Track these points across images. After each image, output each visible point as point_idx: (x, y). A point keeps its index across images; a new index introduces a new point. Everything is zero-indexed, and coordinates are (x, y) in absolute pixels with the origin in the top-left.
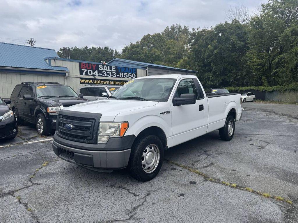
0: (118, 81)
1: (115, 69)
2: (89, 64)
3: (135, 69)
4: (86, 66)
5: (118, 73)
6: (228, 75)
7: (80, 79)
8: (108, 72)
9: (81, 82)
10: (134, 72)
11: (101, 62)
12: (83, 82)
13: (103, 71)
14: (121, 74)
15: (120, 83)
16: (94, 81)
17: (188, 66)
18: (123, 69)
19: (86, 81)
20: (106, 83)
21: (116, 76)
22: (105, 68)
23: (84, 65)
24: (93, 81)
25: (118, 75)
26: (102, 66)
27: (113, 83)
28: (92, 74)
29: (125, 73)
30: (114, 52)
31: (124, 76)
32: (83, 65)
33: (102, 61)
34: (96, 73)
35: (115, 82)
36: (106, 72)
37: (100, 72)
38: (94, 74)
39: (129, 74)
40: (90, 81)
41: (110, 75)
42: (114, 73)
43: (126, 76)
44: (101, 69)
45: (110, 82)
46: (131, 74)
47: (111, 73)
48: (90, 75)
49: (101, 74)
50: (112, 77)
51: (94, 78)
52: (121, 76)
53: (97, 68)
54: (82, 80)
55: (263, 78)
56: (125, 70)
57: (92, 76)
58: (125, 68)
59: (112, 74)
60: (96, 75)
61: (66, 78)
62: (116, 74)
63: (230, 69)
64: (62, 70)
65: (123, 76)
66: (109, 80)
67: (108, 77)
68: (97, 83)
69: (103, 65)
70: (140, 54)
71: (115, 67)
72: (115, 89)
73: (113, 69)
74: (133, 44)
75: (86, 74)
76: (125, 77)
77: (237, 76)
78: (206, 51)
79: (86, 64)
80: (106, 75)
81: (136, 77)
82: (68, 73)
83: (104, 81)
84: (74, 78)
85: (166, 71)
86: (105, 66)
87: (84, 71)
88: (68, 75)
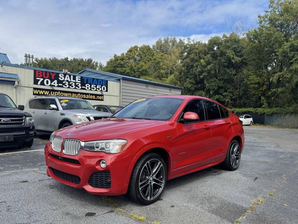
0: (83, 94)
1: (80, 79)
2: (46, 72)
3: (106, 81)
4: (42, 74)
5: (83, 84)
6: (224, 94)
7: (34, 89)
8: (71, 83)
9: (35, 93)
10: (105, 84)
11: (62, 71)
12: (37, 93)
13: (64, 81)
14: (87, 86)
15: (86, 96)
16: (51, 92)
17: (179, 82)
18: (90, 80)
19: (41, 92)
20: (67, 96)
21: (80, 88)
22: (67, 78)
24: (50, 93)
25: (83, 87)
26: (63, 75)
27: (77, 96)
28: (49, 84)
29: (92, 85)
30: (99, 65)
31: (91, 88)
32: (39, 72)
33: (64, 70)
34: (54, 83)
35: (79, 94)
36: (67, 83)
37: (59, 82)
38: (52, 84)
40: (47, 93)
41: (72, 86)
42: (78, 85)
43: (93, 88)
44: (62, 78)
45: (72, 95)
46: (100, 86)
47: (74, 84)
48: (47, 85)
49: (61, 85)
51: (51, 88)
52: (88, 88)
53: (57, 77)
54: (36, 90)
55: (263, 98)
56: (93, 82)
58: (93, 79)
59: (76, 86)
60: (54, 86)
61: (15, 87)
62: (81, 86)
63: (226, 87)
64: (10, 78)
65: (90, 88)
66: (72, 93)
67: (70, 88)
68: (55, 94)
69: (65, 75)
70: (124, 67)
71: (80, 77)
72: (68, 101)
73: (77, 79)
74: (117, 55)
75: (42, 84)
76: (92, 89)
77: (234, 95)
78: (198, 66)
79: (42, 71)
80: (68, 86)
81: (107, 91)
82: (18, 82)
83: (64, 93)
84: (25, 88)
85: (144, 85)
86: (67, 75)
87: (39, 80)
88: (18, 83)
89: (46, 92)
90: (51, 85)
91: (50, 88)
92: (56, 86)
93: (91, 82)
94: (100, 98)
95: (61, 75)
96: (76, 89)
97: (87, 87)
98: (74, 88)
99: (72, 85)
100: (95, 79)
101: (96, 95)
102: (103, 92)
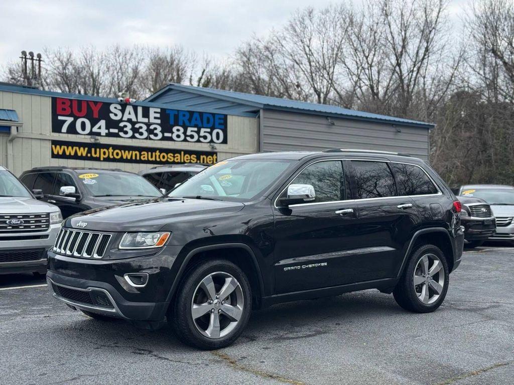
0: (167, 151)
1: (158, 115)
2: (79, 102)
3: (223, 117)
4: (71, 106)
5: (167, 127)
7: (52, 144)
8: (137, 126)
9: (56, 153)
10: (220, 124)
12: (61, 153)
13: (121, 121)
14: (178, 130)
15: (174, 157)
16: (93, 150)
19: (70, 151)
20: (129, 158)
21: (160, 136)
22: (129, 112)
23: (67, 106)
24: (89, 151)
25: (166, 135)
26: (119, 107)
27: (152, 157)
28: (88, 129)
29: (189, 129)
31: (186, 136)
32: (63, 103)
34: (100, 128)
35: (158, 153)
36: (129, 126)
37: (111, 124)
38: (95, 129)
39: (203, 130)
40: (82, 152)
41: (141, 134)
42: (155, 129)
43: (192, 137)
44: (116, 115)
45: (140, 155)
47: (145, 127)
48: (83, 132)
49: (116, 131)
50: (148, 138)
51: (93, 141)
54: (58, 147)
56: (190, 120)
57: (87, 137)
58: (192, 113)
59: (150, 132)
60: (99, 134)
61: (12, 141)
62: (163, 132)
65: (182, 137)
66: (141, 149)
67: (137, 138)
68: (102, 156)
71: (159, 110)
73: (152, 114)
75: (72, 130)
76: (188, 138)
79: (71, 100)
80: (130, 133)
81: (225, 141)
82: (17, 128)
83: (123, 151)
84: (34, 141)
85: (324, 121)
86: (128, 106)
87: (65, 121)
88: (17, 131)
89: (82, 149)
90: (91, 133)
91: (88, 140)
92: (103, 133)
93: (186, 119)
94: (209, 159)
95: (116, 108)
96: (151, 139)
97: (176, 133)
98: (146, 139)
99: (140, 130)
100: (195, 114)
101: (198, 154)
102: (215, 145)
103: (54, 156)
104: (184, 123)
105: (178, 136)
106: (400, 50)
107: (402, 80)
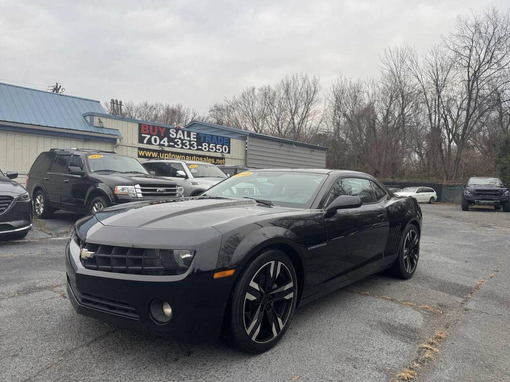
0: (200, 156)
1: (195, 136)
2: (154, 127)
3: (228, 139)
4: (149, 129)
5: (199, 143)
7: (139, 150)
8: (184, 142)
10: (227, 143)
11: (174, 125)
12: (143, 155)
13: (176, 138)
14: (205, 145)
15: (203, 160)
16: (161, 154)
19: (148, 154)
21: (196, 148)
22: (180, 134)
23: (146, 129)
24: (159, 155)
25: (199, 147)
26: (175, 131)
27: (191, 159)
28: (158, 143)
29: (211, 145)
31: (209, 148)
32: (145, 127)
34: (164, 142)
35: (195, 157)
36: (180, 141)
37: (171, 140)
38: (162, 143)
39: (218, 146)
40: (155, 155)
41: (186, 146)
42: (194, 144)
43: (212, 149)
44: (173, 135)
45: (186, 158)
46: (221, 146)
47: (188, 143)
48: (155, 144)
49: (173, 144)
51: (161, 149)
53: (167, 133)
54: (142, 151)
56: (212, 140)
57: (157, 146)
58: (212, 136)
59: (191, 145)
60: (164, 145)
61: (116, 147)
62: (197, 146)
64: (110, 135)
65: (207, 149)
66: (186, 155)
67: (184, 148)
68: (165, 157)
69: (177, 130)
71: (195, 134)
72: (197, 166)
73: (192, 136)
75: (149, 142)
76: (211, 150)
79: (149, 126)
80: (180, 146)
81: (229, 152)
82: (120, 139)
83: (176, 155)
84: (128, 148)
85: (278, 144)
86: (179, 131)
87: (146, 137)
88: (120, 141)
89: (154, 153)
90: (160, 145)
91: (158, 148)
92: (166, 145)
93: (209, 139)
94: (221, 161)
95: (173, 131)
96: (191, 149)
97: (205, 147)
98: (189, 149)
100: (214, 136)
101: (215, 158)
102: (224, 154)
103: (139, 156)
104: (208, 142)
105: (205, 148)
106: (293, 111)
107: (295, 127)
